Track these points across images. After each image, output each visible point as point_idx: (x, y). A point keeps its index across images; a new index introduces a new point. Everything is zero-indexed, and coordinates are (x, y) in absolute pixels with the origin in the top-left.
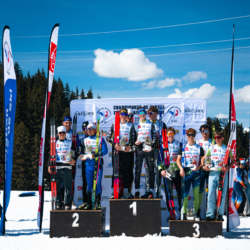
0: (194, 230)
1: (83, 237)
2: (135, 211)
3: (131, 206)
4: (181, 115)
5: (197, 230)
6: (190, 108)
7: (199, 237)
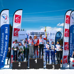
0: (53, 67)
1: (22, 69)
2: (36, 62)
3: (35, 61)
4: (49, 35)
5: (54, 67)
6: (52, 33)
7: (54, 69)
